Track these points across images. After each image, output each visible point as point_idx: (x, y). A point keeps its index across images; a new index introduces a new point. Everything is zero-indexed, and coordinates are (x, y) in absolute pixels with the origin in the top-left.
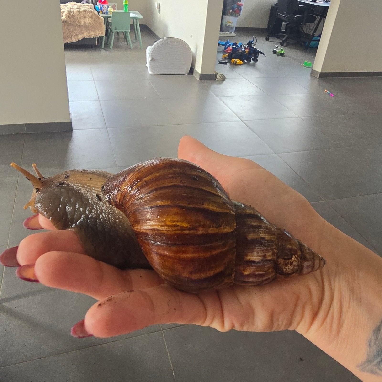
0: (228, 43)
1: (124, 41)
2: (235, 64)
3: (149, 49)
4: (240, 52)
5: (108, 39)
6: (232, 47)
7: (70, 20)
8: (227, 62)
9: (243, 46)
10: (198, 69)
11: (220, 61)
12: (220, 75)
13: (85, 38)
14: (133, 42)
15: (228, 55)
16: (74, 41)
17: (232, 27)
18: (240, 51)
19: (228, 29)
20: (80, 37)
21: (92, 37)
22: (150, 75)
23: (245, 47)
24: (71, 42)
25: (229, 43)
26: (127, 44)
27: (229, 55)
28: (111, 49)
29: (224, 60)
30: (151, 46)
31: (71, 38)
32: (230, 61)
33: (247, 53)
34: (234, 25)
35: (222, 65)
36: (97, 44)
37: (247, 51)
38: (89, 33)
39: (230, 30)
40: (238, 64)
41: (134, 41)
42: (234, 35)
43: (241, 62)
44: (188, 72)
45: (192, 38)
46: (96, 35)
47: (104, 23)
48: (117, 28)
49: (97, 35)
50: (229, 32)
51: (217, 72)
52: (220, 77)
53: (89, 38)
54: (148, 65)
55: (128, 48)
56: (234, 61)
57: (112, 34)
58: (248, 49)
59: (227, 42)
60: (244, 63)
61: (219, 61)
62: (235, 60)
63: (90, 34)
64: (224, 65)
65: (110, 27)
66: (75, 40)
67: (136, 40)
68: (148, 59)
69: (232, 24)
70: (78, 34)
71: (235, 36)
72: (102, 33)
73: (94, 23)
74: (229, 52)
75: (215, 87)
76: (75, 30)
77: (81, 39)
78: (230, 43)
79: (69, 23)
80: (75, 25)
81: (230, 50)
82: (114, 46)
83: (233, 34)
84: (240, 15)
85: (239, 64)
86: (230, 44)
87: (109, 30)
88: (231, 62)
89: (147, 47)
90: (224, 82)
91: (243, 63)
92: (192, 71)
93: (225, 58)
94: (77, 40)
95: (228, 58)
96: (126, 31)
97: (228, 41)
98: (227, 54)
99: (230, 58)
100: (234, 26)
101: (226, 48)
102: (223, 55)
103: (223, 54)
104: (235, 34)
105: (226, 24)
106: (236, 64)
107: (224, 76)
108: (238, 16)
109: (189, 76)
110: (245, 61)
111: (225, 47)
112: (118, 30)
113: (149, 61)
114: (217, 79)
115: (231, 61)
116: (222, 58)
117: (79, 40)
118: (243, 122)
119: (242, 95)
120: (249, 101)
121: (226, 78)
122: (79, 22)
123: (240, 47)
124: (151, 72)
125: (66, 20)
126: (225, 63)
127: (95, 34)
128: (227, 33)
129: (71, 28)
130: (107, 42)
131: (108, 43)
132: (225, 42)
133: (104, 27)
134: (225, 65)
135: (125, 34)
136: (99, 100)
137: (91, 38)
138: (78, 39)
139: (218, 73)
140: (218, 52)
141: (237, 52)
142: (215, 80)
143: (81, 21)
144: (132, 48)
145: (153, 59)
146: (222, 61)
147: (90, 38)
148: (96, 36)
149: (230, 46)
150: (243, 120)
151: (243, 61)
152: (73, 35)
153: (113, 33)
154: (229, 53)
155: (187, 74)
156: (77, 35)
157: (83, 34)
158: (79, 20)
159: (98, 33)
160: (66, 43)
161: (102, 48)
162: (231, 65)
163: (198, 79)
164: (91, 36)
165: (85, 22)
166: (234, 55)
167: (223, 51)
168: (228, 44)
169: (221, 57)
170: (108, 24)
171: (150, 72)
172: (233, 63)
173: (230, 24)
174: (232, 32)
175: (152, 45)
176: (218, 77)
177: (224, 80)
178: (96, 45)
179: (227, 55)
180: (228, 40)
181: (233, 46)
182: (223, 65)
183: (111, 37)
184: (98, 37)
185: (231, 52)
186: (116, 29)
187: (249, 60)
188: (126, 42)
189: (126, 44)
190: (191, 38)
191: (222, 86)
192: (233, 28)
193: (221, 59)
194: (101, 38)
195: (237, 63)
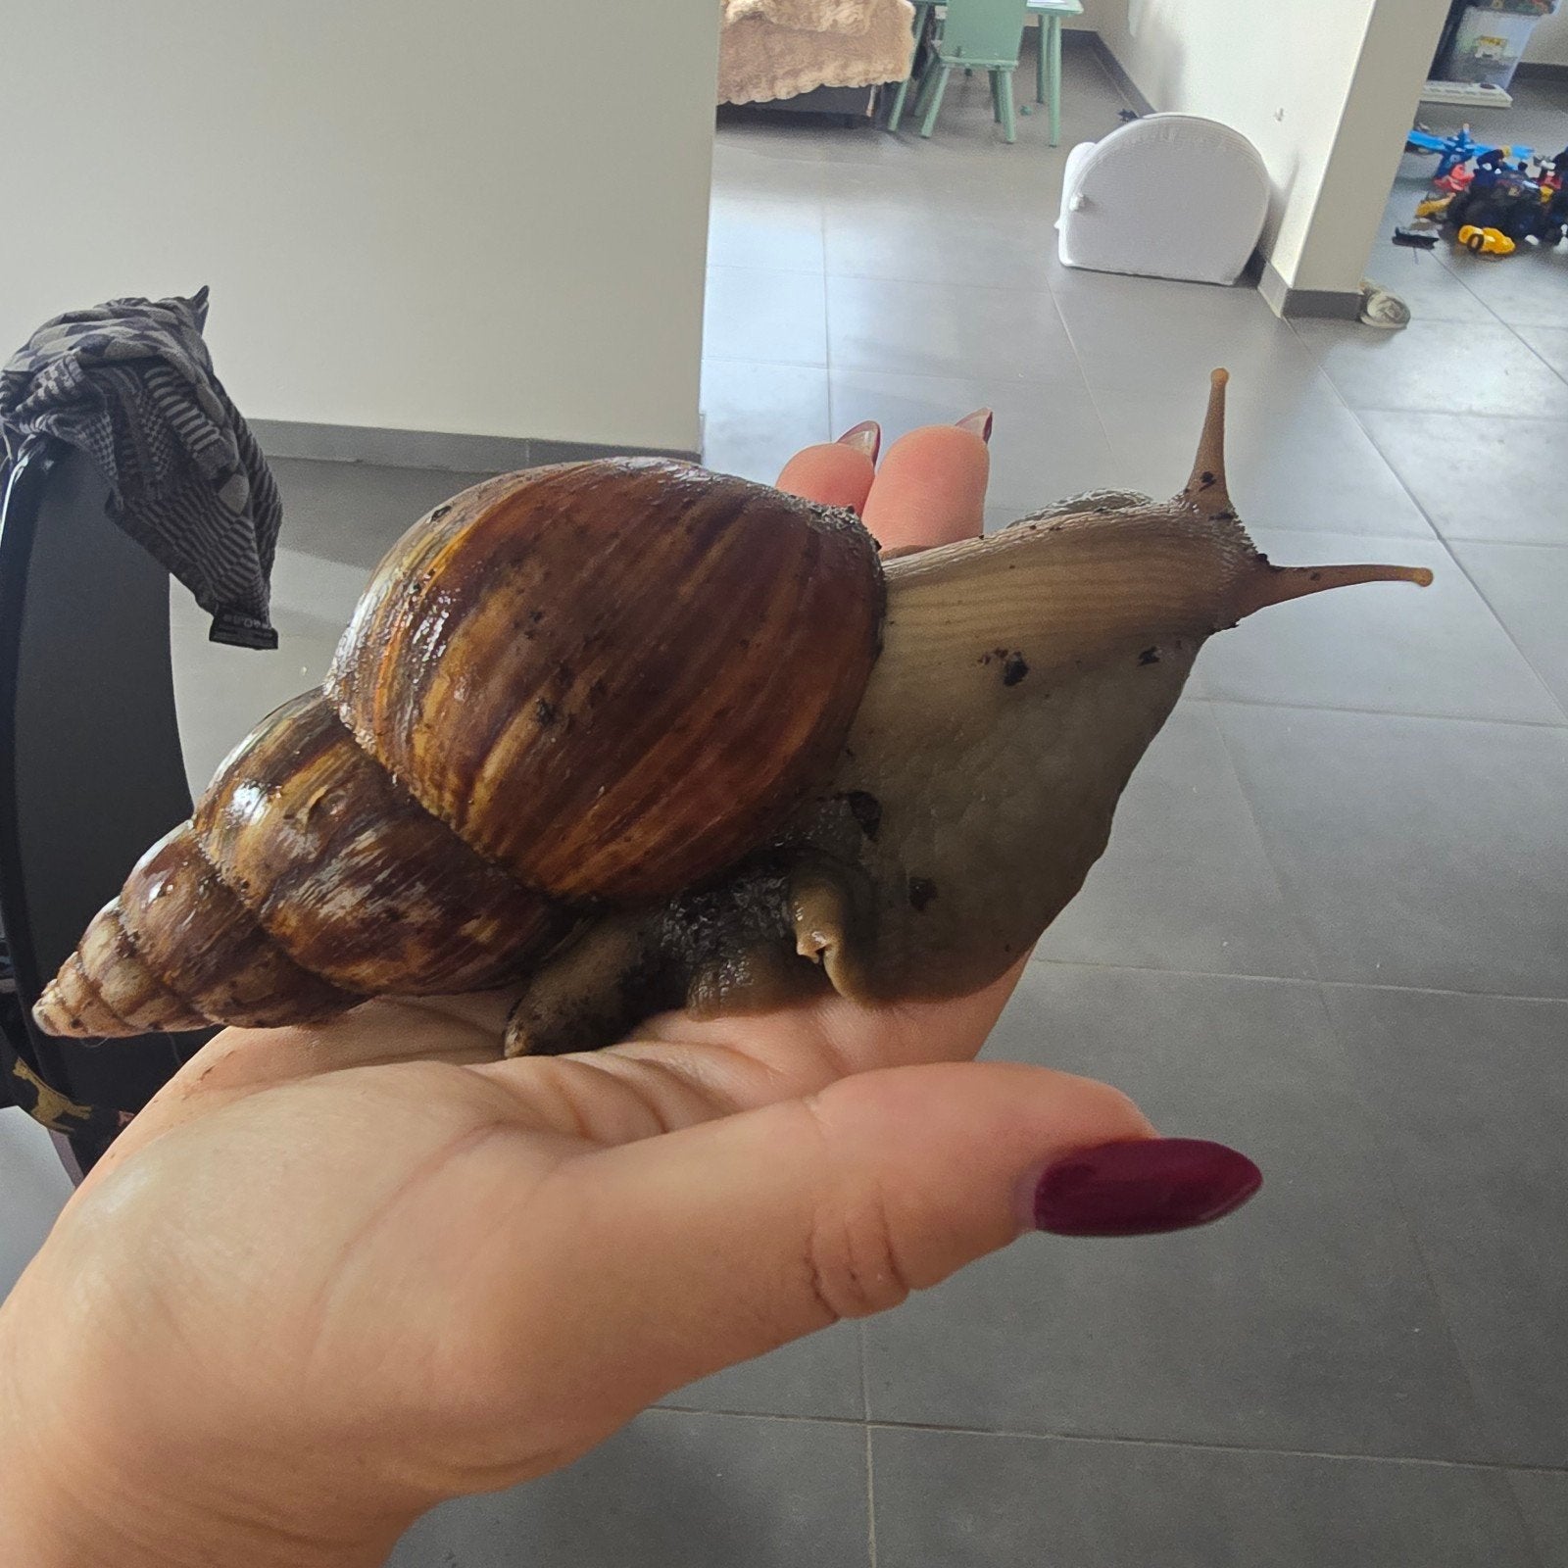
0: (1460, 143)
1: (986, 106)
2: (1476, 252)
3: (1080, 158)
4: (1511, 197)
5: (921, 89)
6: (1475, 171)
7: (779, 10)
8: (1436, 236)
9: (1537, 162)
10: (1285, 265)
11: (1401, 231)
12: (1383, 302)
13: (827, 85)
14: (1023, 112)
15: (1449, 206)
16: (783, 95)
17: (1503, 63)
18: (1513, 192)
19: (1482, 70)
20: (807, 83)
21: (854, 84)
22: (1064, 269)
23: (1544, 171)
24: (766, 101)
25: (1468, 147)
26: (997, 120)
27: (1451, 203)
28: (924, 137)
29: (1423, 227)
30: (1092, 144)
31: (772, 82)
32: (1450, 235)
33: (1544, 200)
34: (1510, 55)
35: (1409, 250)
36: (869, 113)
37: (1546, 191)
38: (845, 67)
39: (1489, 78)
40: (1491, 253)
41: (1029, 109)
42: (1507, 101)
43: (1507, 243)
44: (1239, 270)
45: (1284, 119)
46: (871, 76)
47: (914, 28)
48: (963, 52)
49: (876, 75)
50: (1483, 86)
51: (1373, 283)
52: (1382, 310)
53: (842, 85)
54: (1062, 224)
55: (997, 138)
56: (1469, 235)
57: (940, 74)
58: (1555, 179)
59: (1456, 139)
60: (1522, 248)
61: (1397, 231)
62: (1478, 231)
63: (849, 73)
64: (1418, 250)
65: (936, 43)
66: (783, 91)
67: (1039, 100)
68: (1070, 200)
69: (1503, 47)
70: (801, 70)
71: (1508, 105)
72: (897, 71)
73: (872, 26)
74: (1453, 190)
75: (1347, 353)
76: (791, 51)
77: (809, 88)
78: (1472, 142)
79: (772, 23)
80: (794, 31)
81: (1464, 181)
82: (940, 124)
83: (1500, 95)
84: (1551, 9)
85: (1497, 252)
86: (1472, 151)
87: (931, 56)
88: (1458, 240)
89: (1076, 144)
90: (1399, 338)
91: (1515, 250)
92: (1255, 269)
93: (1431, 216)
94: (794, 94)
95: (1445, 215)
96: (998, 67)
97: (1462, 136)
98: (1445, 196)
99: (1456, 218)
100: (1514, 58)
101: (1448, 166)
102: (1422, 202)
103: (1423, 195)
104: (1510, 99)
105: (1474, 50)
106: (1480, 253)
107: (1402, 306)
108: (1539, 14)
109: (1239, 290)
110: (1531, 239)
111: (1443, 162)
112: (967, 61)
113: (1070, 211)
114: (1364, 319)
115: (1458, 232)
116: (1417, 217)
117: (801, 96)
118: (1446, 545)
119: (1471, 412)
120: (1501, 441)
121: (1412, 314)
122: (809, 19)
123: (1515, 173)
124: (1070, 257)
125: (762, 9)
126: (1427, 243)
127: (867, 72)
128: (1468, 92)
129: (777, 44)
130: (915, 107)
131: (918, 112)
132: (1450, 139)
133: (910, 44)
134: (1421, 252)
135: (995, 75)
136: (828, 365)
137: (851, 86)
138: (796, 88)
139: (1374, 292)
140: (1402, 182)
141: (1498, 194)
142: (1359, 320)
143: (820, 18)
144: (1013, 138)
145: (1086, 205)
146: (1413, 233)
147: (847, 87)
148: (873, 83)
149: (1469, 158)
150: (1445, 534)
151: (1517, 236)
152: (780, 72)
153: (943, 68)
154: (1454, 194)
155: (1231, 283)
156: (795, 73)
157: (820, 69)
158: (813, 10)
159: (880, 68)
160: (748, 103)
161: (890, 133)
162: (1452, 253)
163: (1278, 311)
164: (849, 78)
165: (835, 21)
166: (1475, 208)
167: (1428, 179)
168: (1459, 150)
169: (1409, 210)
170: (930, 28)
171: (1066, 255)
172: (1463, 244)
173: (1494, 51)
174: (1493, 88)
175: (1096, 143)
176: (1372, 309)
177: (1400, 326)
178: (868, 118)
179: (1444, 202)
180: (1466, 129)
181: (1484, 166)
182: (1412, 248)
183: (932, 82)
184: (877, 86)
185: (1467, 190)
186: (958, 55)
187: (1551, 233)
188: (992, 108)
189: (993, 116)
190: (1279, 120)
191: (1381, 354)
192: (1506, 68)
193: (1407, 221)
194: (891, 89)
195: (1484, 248)
